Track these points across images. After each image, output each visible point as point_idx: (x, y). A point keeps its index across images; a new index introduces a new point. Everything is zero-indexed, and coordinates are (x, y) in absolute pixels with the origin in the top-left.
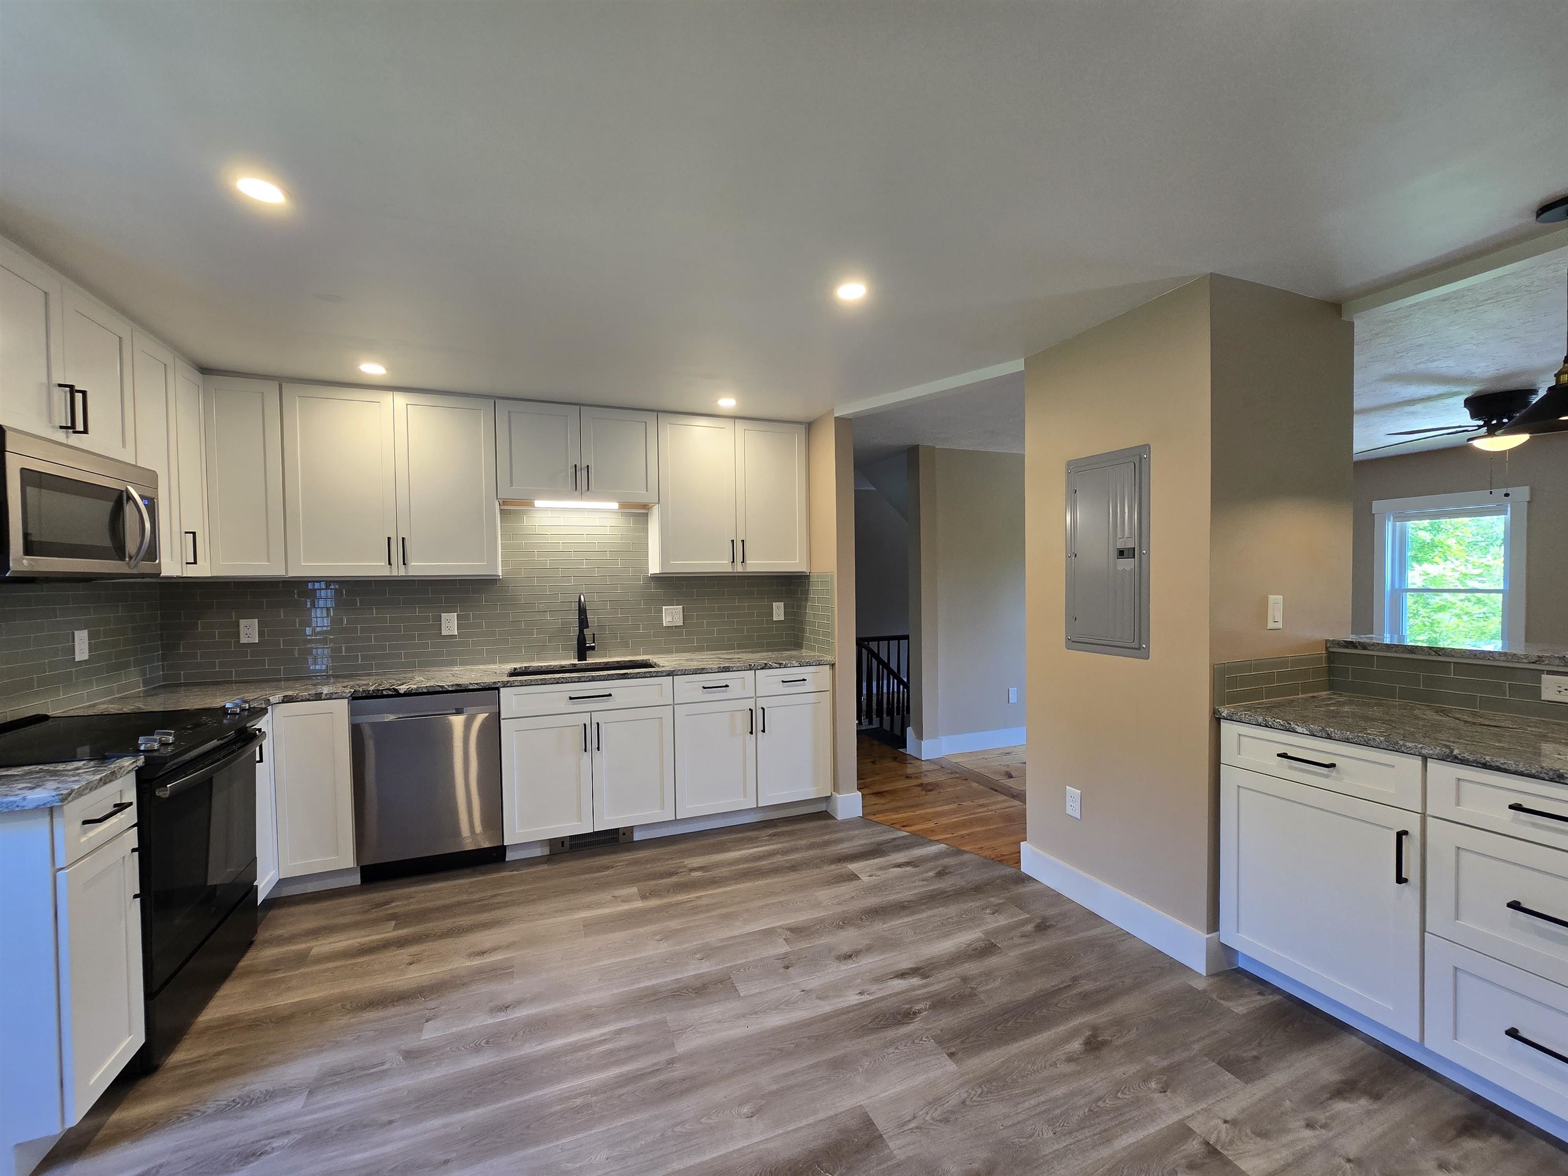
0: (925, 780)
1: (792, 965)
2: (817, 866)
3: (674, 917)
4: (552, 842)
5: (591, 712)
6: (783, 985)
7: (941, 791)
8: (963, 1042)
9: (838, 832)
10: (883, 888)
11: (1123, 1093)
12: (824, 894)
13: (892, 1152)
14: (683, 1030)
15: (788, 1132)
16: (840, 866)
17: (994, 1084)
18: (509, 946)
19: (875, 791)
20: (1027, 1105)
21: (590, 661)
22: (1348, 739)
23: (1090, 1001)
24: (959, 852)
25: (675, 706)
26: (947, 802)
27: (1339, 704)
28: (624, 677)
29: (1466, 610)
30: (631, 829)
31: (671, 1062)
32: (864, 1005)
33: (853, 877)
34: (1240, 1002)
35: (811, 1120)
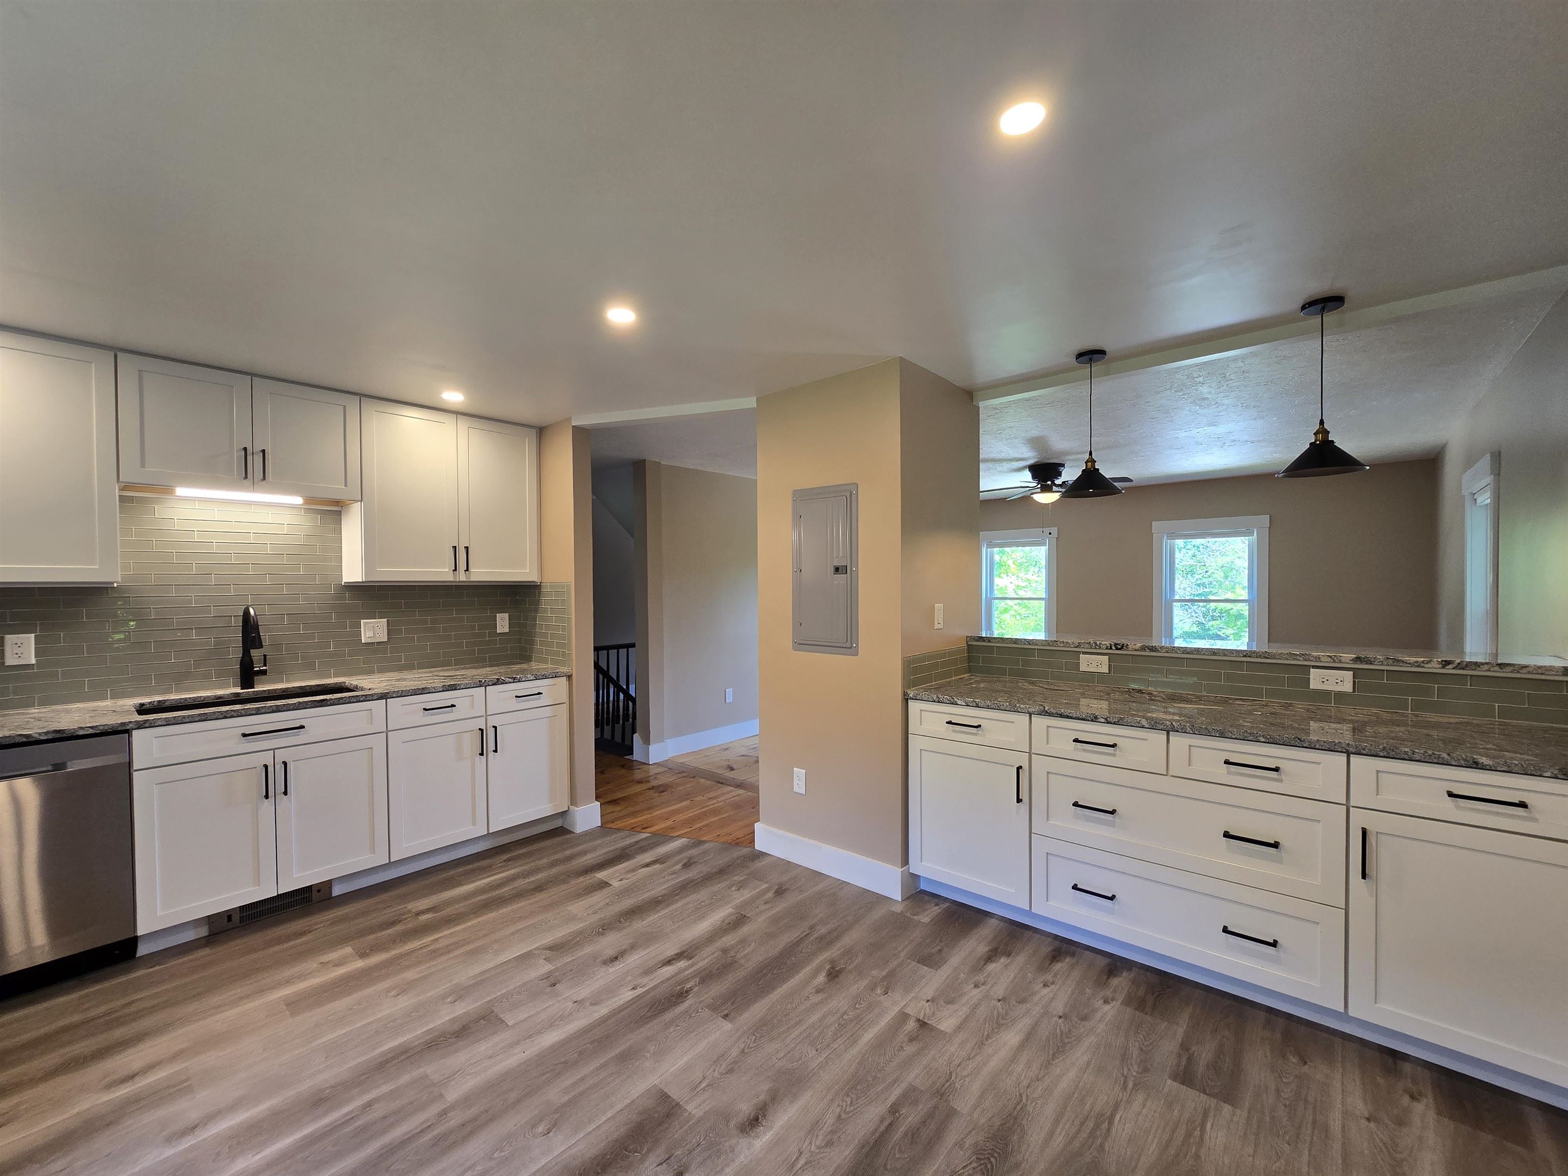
0: (654, 783)
1: (559, 982)
2: (564, 882)
3: (408, 968)
4: (210, 920)
5: (274, 749)
6: (554, 1001)
7: (673, 790)
8: (733, 1003)
9: (579, 845)
10: (635, 889)
11: (860, 1004)
12: (577, 907)
13: (690, 1114)
14: (449, 1077)
15: (590, 1133)
16: (588, 877)
17: (764, 1028)
18: (174, 1057)
19: (609, 799)
20: (793, 1036)
21: (259, 688)
22: (988, 706)
23: (826, 941)
24: (701, 843)
25: (389, 733)
26: (681, 799)
27: (977, 682)
28: (322, 703)
29: (1018, 612)
30: (329, 884)
31: (444, 1113)
32: (639, 997)
33: (604, 884)
34: (926, 914)
35: (609, 1114)
